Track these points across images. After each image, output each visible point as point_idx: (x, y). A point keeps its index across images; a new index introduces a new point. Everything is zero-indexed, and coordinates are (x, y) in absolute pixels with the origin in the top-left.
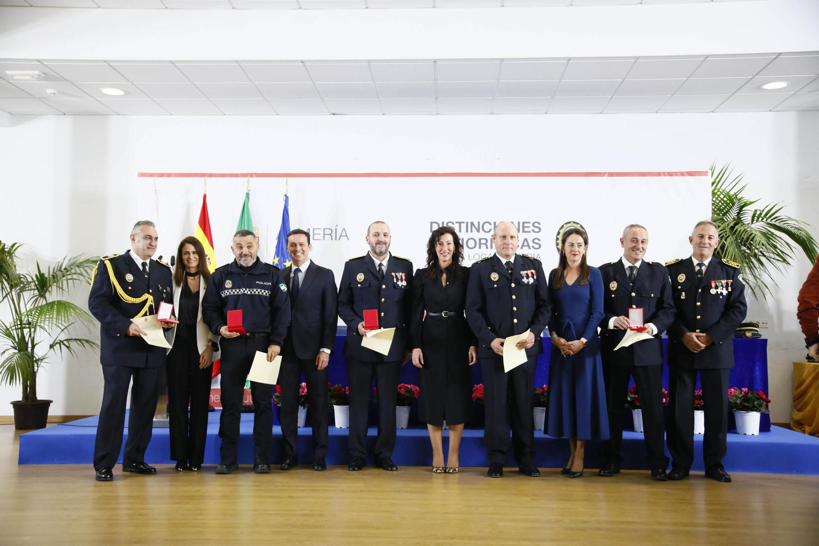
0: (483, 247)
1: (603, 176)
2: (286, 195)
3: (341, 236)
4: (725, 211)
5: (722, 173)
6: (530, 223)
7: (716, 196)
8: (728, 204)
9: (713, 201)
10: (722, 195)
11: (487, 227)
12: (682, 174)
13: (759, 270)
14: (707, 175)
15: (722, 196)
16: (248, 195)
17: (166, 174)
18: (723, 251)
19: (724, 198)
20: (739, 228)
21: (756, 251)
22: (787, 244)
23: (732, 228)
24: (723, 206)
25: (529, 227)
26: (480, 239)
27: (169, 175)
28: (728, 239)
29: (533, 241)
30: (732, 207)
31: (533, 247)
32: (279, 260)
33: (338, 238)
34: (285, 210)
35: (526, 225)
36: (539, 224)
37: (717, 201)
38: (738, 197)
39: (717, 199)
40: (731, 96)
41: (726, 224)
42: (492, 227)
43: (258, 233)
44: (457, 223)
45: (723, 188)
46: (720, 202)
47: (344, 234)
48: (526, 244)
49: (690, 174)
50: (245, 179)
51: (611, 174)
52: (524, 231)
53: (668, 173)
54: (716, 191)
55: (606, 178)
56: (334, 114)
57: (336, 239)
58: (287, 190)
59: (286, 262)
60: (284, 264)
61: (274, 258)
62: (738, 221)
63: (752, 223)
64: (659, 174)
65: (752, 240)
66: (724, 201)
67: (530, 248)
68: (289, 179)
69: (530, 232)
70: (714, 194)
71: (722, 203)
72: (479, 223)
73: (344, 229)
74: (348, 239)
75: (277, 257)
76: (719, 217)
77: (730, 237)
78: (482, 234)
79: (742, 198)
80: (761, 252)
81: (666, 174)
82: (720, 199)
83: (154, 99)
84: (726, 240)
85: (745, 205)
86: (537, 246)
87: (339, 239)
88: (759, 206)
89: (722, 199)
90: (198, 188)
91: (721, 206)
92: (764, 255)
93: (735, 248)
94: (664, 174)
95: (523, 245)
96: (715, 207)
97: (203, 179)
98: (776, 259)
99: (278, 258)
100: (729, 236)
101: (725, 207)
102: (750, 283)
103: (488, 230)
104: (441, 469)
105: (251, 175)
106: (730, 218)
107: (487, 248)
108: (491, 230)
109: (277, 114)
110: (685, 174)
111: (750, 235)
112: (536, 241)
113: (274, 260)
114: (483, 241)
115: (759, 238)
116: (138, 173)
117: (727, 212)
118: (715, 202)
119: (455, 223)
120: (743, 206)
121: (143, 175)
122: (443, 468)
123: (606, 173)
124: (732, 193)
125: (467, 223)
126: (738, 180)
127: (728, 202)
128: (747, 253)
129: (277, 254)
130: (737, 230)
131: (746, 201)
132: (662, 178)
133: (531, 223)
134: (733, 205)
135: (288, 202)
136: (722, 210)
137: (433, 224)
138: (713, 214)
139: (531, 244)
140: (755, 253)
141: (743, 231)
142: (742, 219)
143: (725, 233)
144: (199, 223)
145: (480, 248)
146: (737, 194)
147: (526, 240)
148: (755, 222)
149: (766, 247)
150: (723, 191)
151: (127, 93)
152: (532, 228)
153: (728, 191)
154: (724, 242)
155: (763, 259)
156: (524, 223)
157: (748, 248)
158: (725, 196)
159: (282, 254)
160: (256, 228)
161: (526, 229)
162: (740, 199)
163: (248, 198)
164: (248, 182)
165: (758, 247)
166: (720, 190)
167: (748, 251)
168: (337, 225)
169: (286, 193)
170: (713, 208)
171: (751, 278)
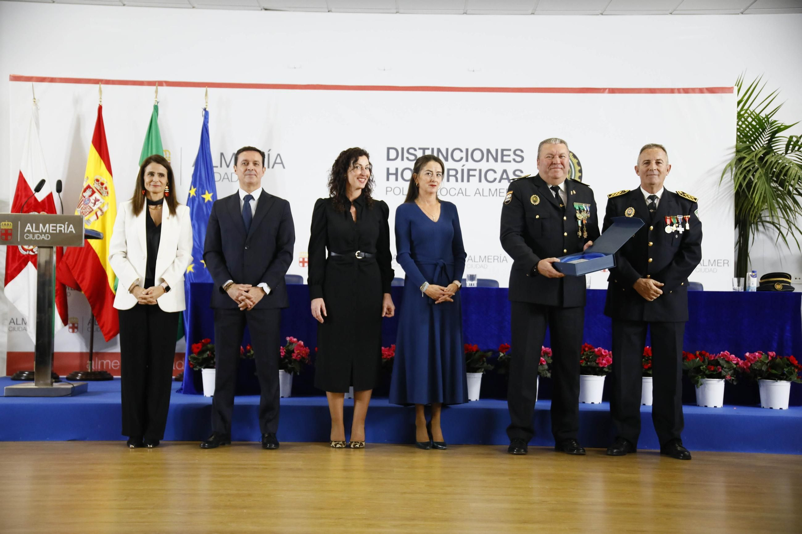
0: (452, 179)
1: (603, 93)
2: (205, 110)
3: (275, 163)
4: (752, 138)
5: (751, 90)
6: (510, 150)
7: (743, 119)
8: (757, 130)
9: (738, 125)
10: (750, 118)
11: (457, 156)
12: (701, 91)
13: (793, 212)
14: (732, 92)
15: (750, 120)
16: (156, 108)
17: (48, 78)
19: (752, 121)
20: (770, 158)
21: (791, 188)
23: (761, 159)
24: (751, 132)
25: (509, 156)
26: (449, 170)
27: (52, 80)
28: (757, 175)
30: (761, 133)
32: (196, 191)
33: (271, 165)
34: (205, 129)
35: (505, 153)
36: (522, 151)
37: (744, 126)
38: (770, 120)
39: (743, 123)
41: (754, 154)
42: (464, 155)
43: (169, 157)
44: (420, 149)
45: (751, 109)
46: (747, 126)
47: (278, 161)
48: (505, 176)
49: (712, 90)
50: (153, 88)
51: (612, 91)
52: (502, 161)
53: (683, 89)
54: (742, 113)
55: (606, 96)
56: (266, 9)
57: (269, 167)
58: (207, 103)
59: (205, 194)
60: (203, 196)
61: (191, 189)
62: (769, 149)
63: (786, 153)
64: (672, 91)
65: (785, 175)
66: (752, 125)
68: (210, 90)
69: (510, 162)
70: (739, 116)
71: (749, 128)
72: (447, 150)
73: (279, 155)
74: (284, 168)
75: (194, 187)
76: (744, 145)
77: (760, 170)
78: (451, 164)
79: (775, 121)
80: (796, 189)
81: (681, 90)
82: (746, 123)
84: (753, 175)
85: (779, 130)
87: (273, 167)
88: (795, 132)
89: (750, 123)
90: (90, 96)
91: (748, 132)
93: (766, 183)
94: (679, 91)
95: (501, 178)
96: (741, 134)
97: (97, 86)
99: (195, 189)
100: (758, 169)
101: (754, 133)
102: (782, 229)
103: (458, 159)
104: (341, 443)
105: (161, 84)
106: (759, 146)
107: (457, 180)
108: (462, 158)
109: (193, 7)
110: (705, 90)
111: (783, 168)
113: (191, 192)
114: (452, 173)
115: (794, 171)
116: (10, 76)
117: (756, 139)
118: (741, 126)
119: (417, 149)
120: (776, 132)
121: (16, 78)
122: (343, 442)
123: (606, 89)
124: (763, 115)
126: (771, 98)
127: (758, 126)
128: (780, 191)
129: (194, 184)
130: (767, 161)
131: (779, 125)
132: (676, 96)
133: (512, 150)
134: (764, 130)
135: (208, 119)
136: (750, 137)
137: (391, 150)
138: (737, 140)
140: (789, 190)
141: (775, 163)
142: (773, 148)
143: (752, 166)
144: (93, 142)
145: (448, 181)
146: (769, 117)
147: (505, 171)
148: (789, 152)
150: (752, 113)
152: (513, 156)
153: (758, 113)
154: (750, 178)
155: (798, 197)
156: (503, 150)
157: (782, 185)
158: (753, 120)
159: (200, 184)
160: (168, 151)
161: (505, 158)
162: (773, 123)
163: (157, 111)
164: (156, 92)
165: (792, 183)
166: (748, 111)
167: (780, 188)
168: (270, 150)
169: (205, 107)
170: (739, 134)
171: (783, 223)
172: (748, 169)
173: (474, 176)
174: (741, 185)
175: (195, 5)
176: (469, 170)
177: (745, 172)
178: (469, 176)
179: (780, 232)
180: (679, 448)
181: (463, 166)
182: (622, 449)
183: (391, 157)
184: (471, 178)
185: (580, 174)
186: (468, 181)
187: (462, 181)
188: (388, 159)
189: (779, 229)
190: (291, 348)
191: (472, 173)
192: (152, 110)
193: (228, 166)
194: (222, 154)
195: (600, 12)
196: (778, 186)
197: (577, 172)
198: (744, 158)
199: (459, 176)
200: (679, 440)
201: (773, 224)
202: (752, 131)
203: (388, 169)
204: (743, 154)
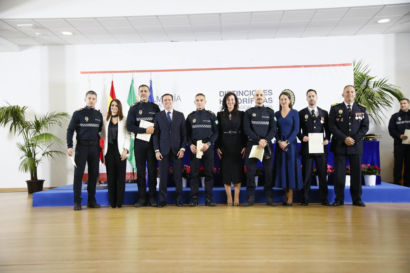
0: (245, 102)
1: (302, 67)
2: (151, 80)
3: (177, 99)
4: (360, 82)
5: (359, 64)
6: (267, 90)
8: (362, 79)
9: (354, 77)
11: (247, 93)
12: (339, 65)
13: (377, 110)
14: (352, 65)
15: (359, 75)
16: (133, 81)
18: (359, 101)
21: (375, 100)
22: (391, 97)
23: (364, 90)
25: (267, 93)
26: (243, 99)
27: (95, 72)
29: (269, 99)
30: (363, 80)
31: (269, 102)
33: (176, 100)
34: (151, 87)
36: (271, 91)
37: (357, 78)
38: (366, 75)
39: (356, 77)
40: (363, 27)
41: (361, 88)
42: (249, 93)
46: (358, 78)
47: (179, 98)
49: (343, 65)
50: (131, 73)
51: (305, 66)
53: (333, 65)
55: (303, 68)
56: (172, 41)
57: (175, 101)
62: (367, 86)
63: (374, 88)
64: (328, 66)
65: (373, 96)
66: (360, 77)
67: (267, 103)
68: (152, 73)
69: (267, 95)
70: (355, 74)
71: (359, 79)
72: (243, 91)
73: (179, 96)
74: (181, 101)
76: (357, 85)
77: (363, 94)
78: (244, 97)
79: (368, 76)
80: (378, 101)
81: (332, 65)
82: (358, 77)
83: (87, 36)
84: (361, 96)
85: (370, 79)
86: (270, 102)
87: (176, 101)
88: (376, 79)
89: (359, 77)
90: (109, 78)
91: (359, 80)
92: (379, 103)
93: (365, 100)
94: (331, 65)
96: (356, 81)
97: (111, 74)
98: (385, 105)
100: (362, 94)
101: (361, 80)
102: (373, 116)
103: (247, 95)
104: (231, 204)
105: (134, 71)
106: (363, 85)
107: (247, 103)
108: (248, 94)
110: (341, 65)
111: (372, 93)
112: (270, 99)
114: (245, 100)
115: (377, 95)
116: (81, 72)
117: (362, 83)
118: (356, 78)
120: (369, 80)
121: (83, 73)
124: (364, 74)
125: (237, 91)
126: (366, 67)
127: (362, 78)
130: (366, 91)
131: (370, 77)
132: (330, 67)
133: (268, 91)
134: (364, 79)
135: (152, 84)
137: (221, 93)
138: (354, 84)
139: (268, 101)
141: (369, 92)
142: (369, 86)
143: (360, 93)
144: (110, 95)
145: (243, 103)
148: (375, 87)
149: (380, 99)
150: (359, 73)
151: (74, 34)
152: (268, 93)
153: (362, 73)
154: (360, 97)
155: (379, 105)
157: (372, 100)
158: (360, 75)
162: (367, 77)
163: (133, 82)
164: (133, 75)
165: (376, 99)
166: (358, 72)
167: (372, 101)
168: (175, 94)
169: (151, 79)
170: (355, 81)
171: (373, 114)
172: (359, 94)
173: (254, 101)
174: (356, 100)
175: (146, 41)
176: (251, 99)
177: (357, 95)
178: (251, 101)
179: (373, 118)
180: (361, 203)
181: (249, 97)
182: (338, 204)
183: (221, 95)
184: (252, 102)
185: (294, 99)
186: (251, 103)
187: (249, 103)
188: (220, 96)
189: (372, 117)
190: (186, 169)
191: (252, 100)
192: (131, 81)
193: (160, 101)
194: (157, 97)
195: (300, 36)
196: (370, 100)
197: (293, 98)
198: (357, 90)
199: (248, 101)
200: (360, 199)
201: (370, 115)
202: (360, 80)
203: (220, 100)
204: (357, 88)
